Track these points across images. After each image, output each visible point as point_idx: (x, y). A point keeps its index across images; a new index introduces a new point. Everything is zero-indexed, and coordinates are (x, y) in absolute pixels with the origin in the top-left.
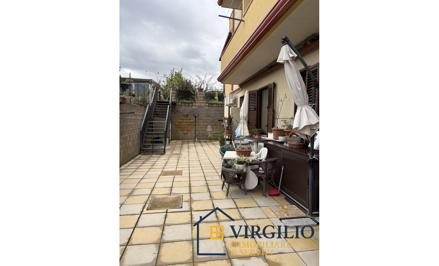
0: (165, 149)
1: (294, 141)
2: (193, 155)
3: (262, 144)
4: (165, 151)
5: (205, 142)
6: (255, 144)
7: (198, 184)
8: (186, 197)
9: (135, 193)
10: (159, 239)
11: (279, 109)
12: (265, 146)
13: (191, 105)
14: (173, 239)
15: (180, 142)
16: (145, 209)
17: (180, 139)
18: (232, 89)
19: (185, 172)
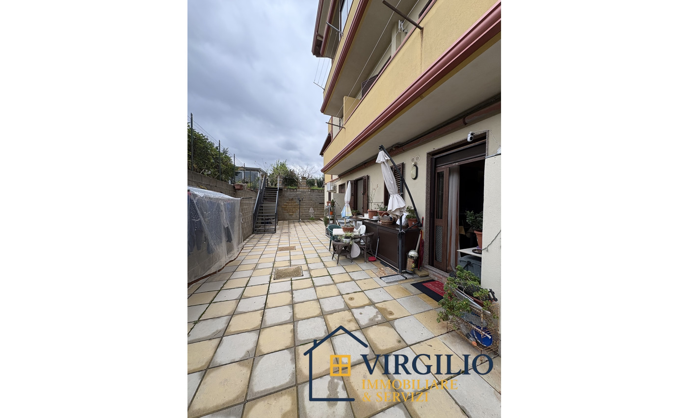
0: (275, 229)
1: (385, 220)
2: (301, 234)
3: (361, 223)
4: (275, 230)
5: (309, 222)
6: (354, 222)
7: (312, 256)
8: (305, 267)
9: (259, 267)
10: (290, 301)
11: (373, 196)
12: (363, 224)
13: (295, 190)
14: (303, 300)
15: (286, 222)
16: (272, 279)
17: (286, 220)
18: (332, 178)
19: (298, 247)
